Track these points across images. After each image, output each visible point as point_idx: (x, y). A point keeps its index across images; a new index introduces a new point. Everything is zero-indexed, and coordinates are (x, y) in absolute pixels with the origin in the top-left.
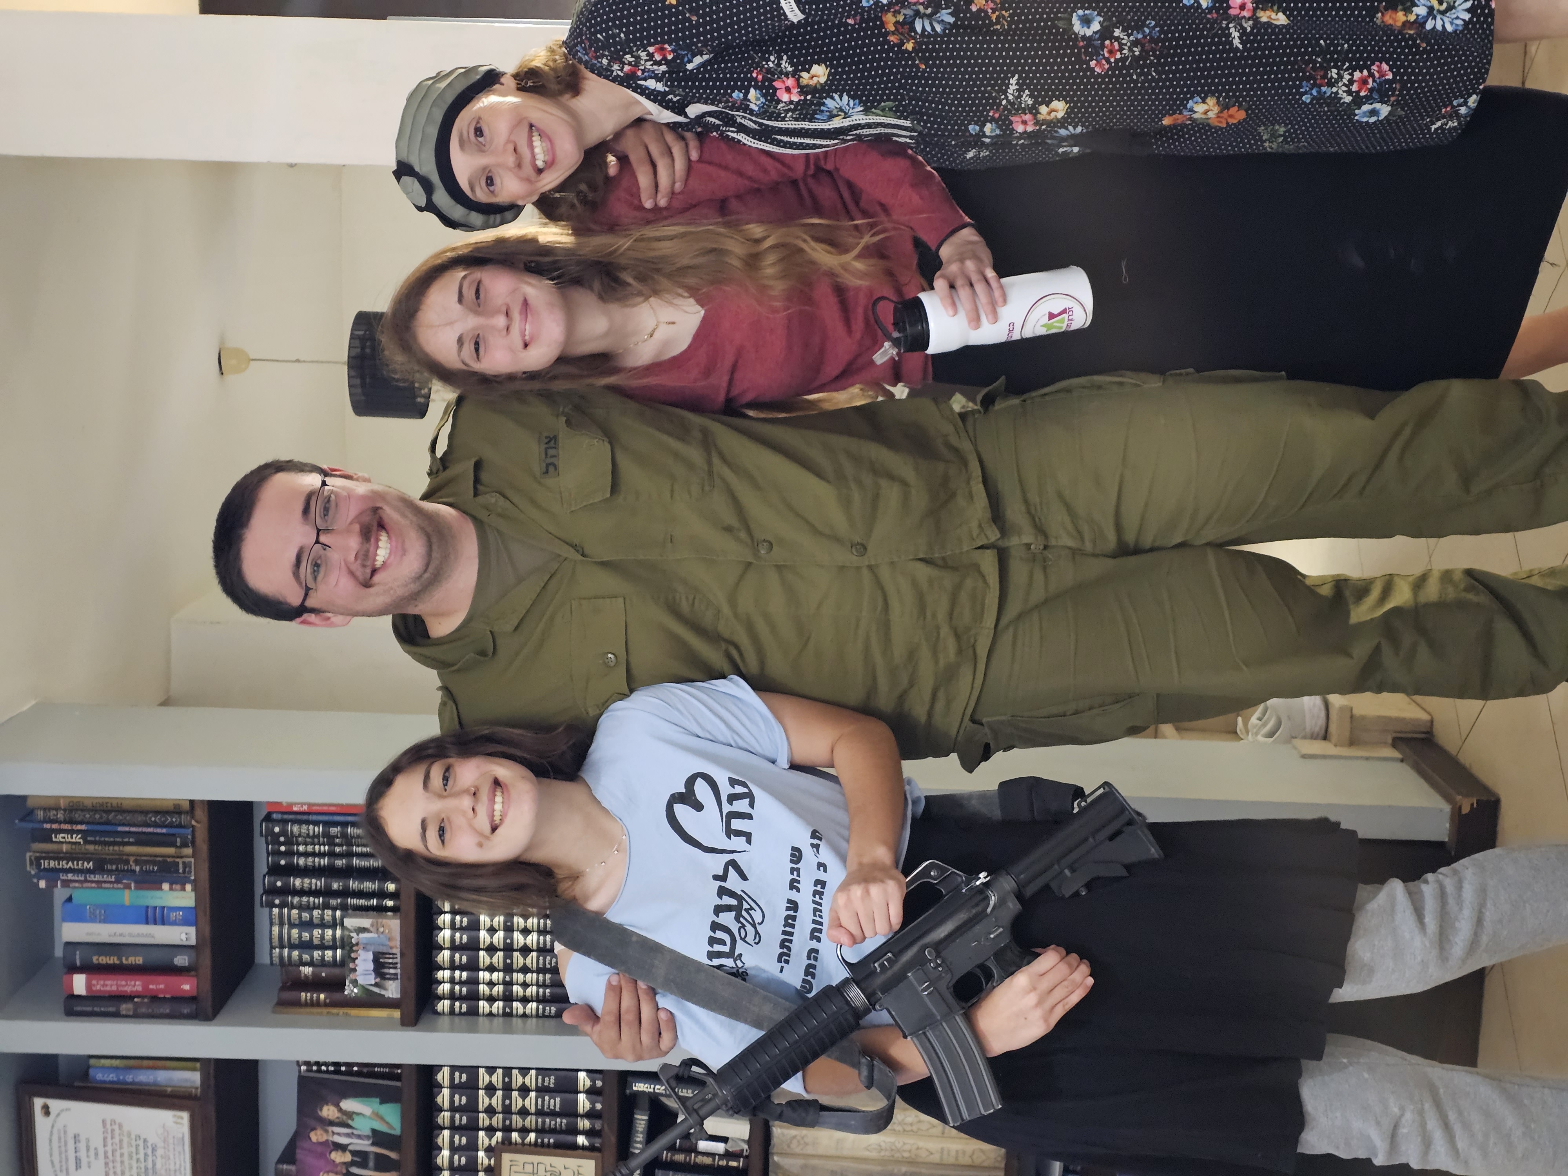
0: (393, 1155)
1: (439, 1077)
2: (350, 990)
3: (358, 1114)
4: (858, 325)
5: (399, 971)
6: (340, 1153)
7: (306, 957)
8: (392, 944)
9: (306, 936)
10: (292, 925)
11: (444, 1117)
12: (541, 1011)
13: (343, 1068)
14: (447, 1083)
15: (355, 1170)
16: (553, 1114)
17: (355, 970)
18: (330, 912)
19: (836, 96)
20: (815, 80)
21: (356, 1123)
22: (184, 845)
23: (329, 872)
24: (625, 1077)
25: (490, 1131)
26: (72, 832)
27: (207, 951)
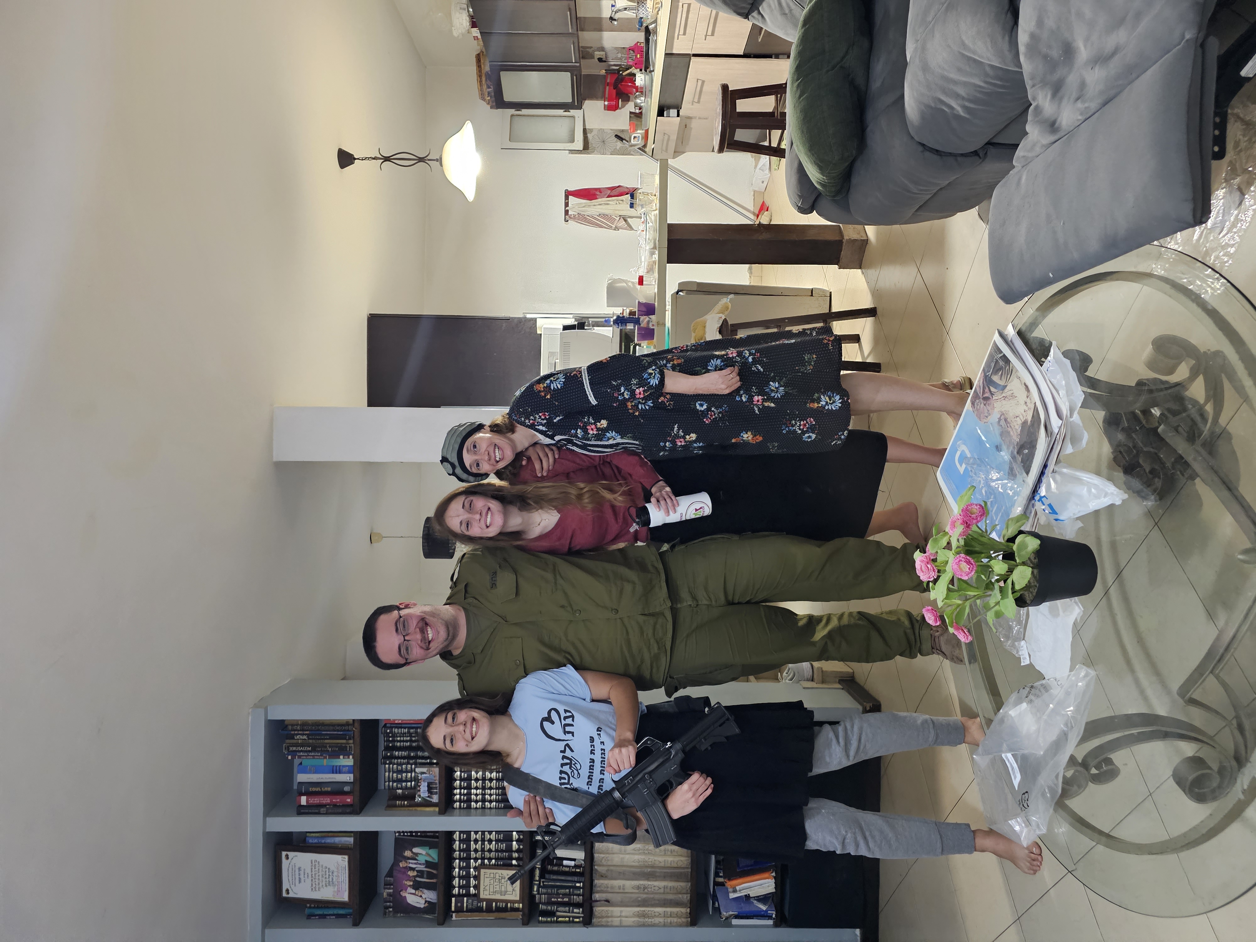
0: (434, 872)
1: (455, 836)
2: (418, 799)
3: (420, 854)
4: (620, 520)
5: (438, 791)
6: (412, 872)
7: (399, 786)
8: (435, 779)
9: (399, 776)
10: (394, 772)
11: (456, 854)
12: (497, 806)
13: (414, 834)
14: (458, 839)
15: (418, 879)
16: (502, 851)
17: (419, 791)
18: (410, 766)
19: (610, 432)
20: (602, 426)
21: (419, 858)
22: (350, 739)
23: (410, 748)
24: (532, 834)
25: (476, 859)
26: (303, 735)
27: (358, 784)
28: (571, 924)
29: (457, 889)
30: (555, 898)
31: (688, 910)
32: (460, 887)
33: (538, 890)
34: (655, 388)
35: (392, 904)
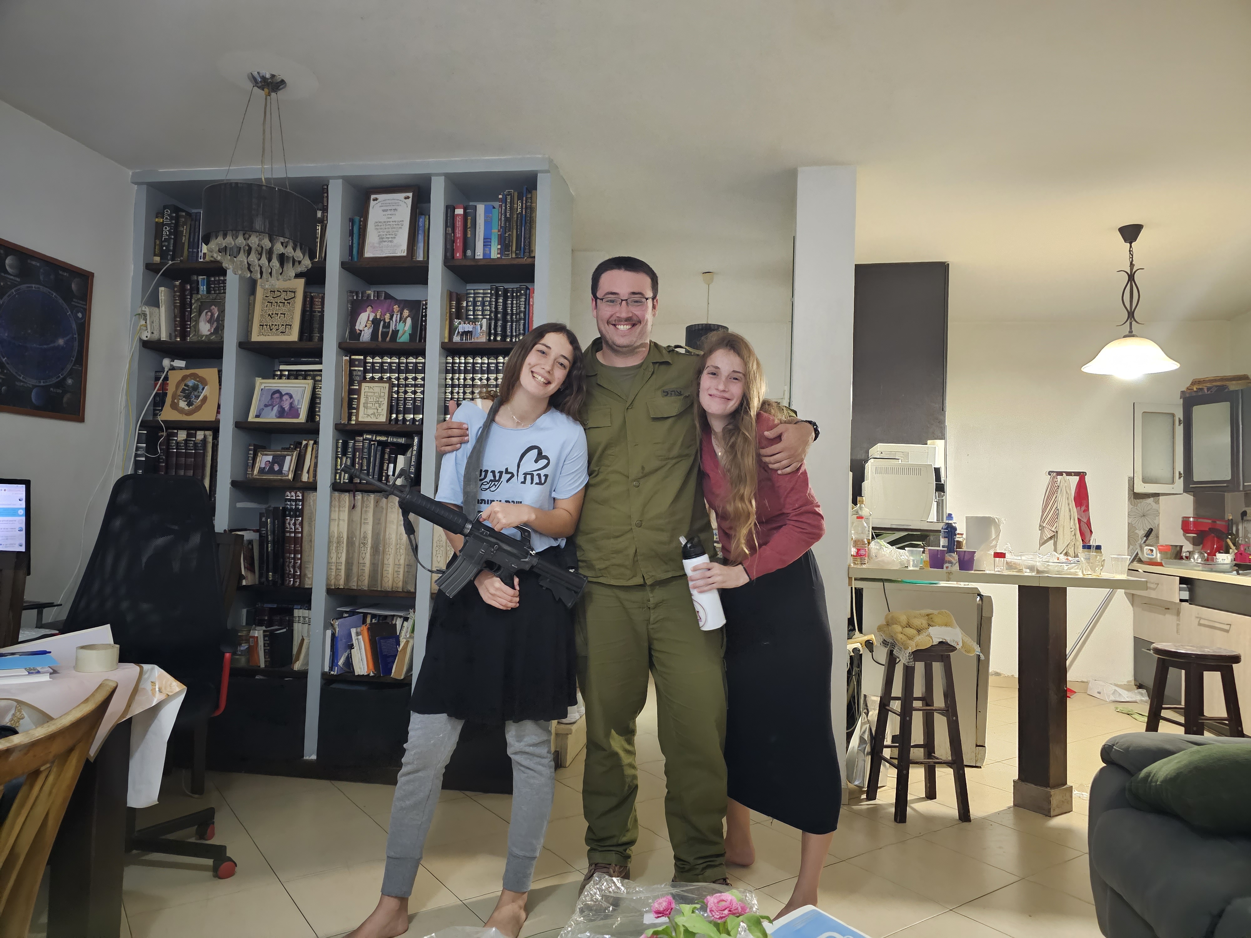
0: (388, 339)
1: (420, 358)
2: (456, 322)
3: (405, 325)
5: (464, 341)
6: (389, 317)
7: (470, 304)
8: (475, 338)
9: (479, 304)
10: (483, 298)
11: (404, 360)
12: (447, 399)
13: (424, 319)
14: (418, 361)
15: (382, 323)
16: (405, 404)
17: (465, 323)
18: (489, 313)
21: (402, 324)
22: (516, 254)
23: (505, 313)
24: (420, 434)
25: (398, 379)
26: (522, 208)
27: (473, 263)
28: (334, 471)
29: (371, 361)
30: (359, 455)
31: (342, 587)
32: (373, 363)
33: (367, 439)
35: (360, 298)
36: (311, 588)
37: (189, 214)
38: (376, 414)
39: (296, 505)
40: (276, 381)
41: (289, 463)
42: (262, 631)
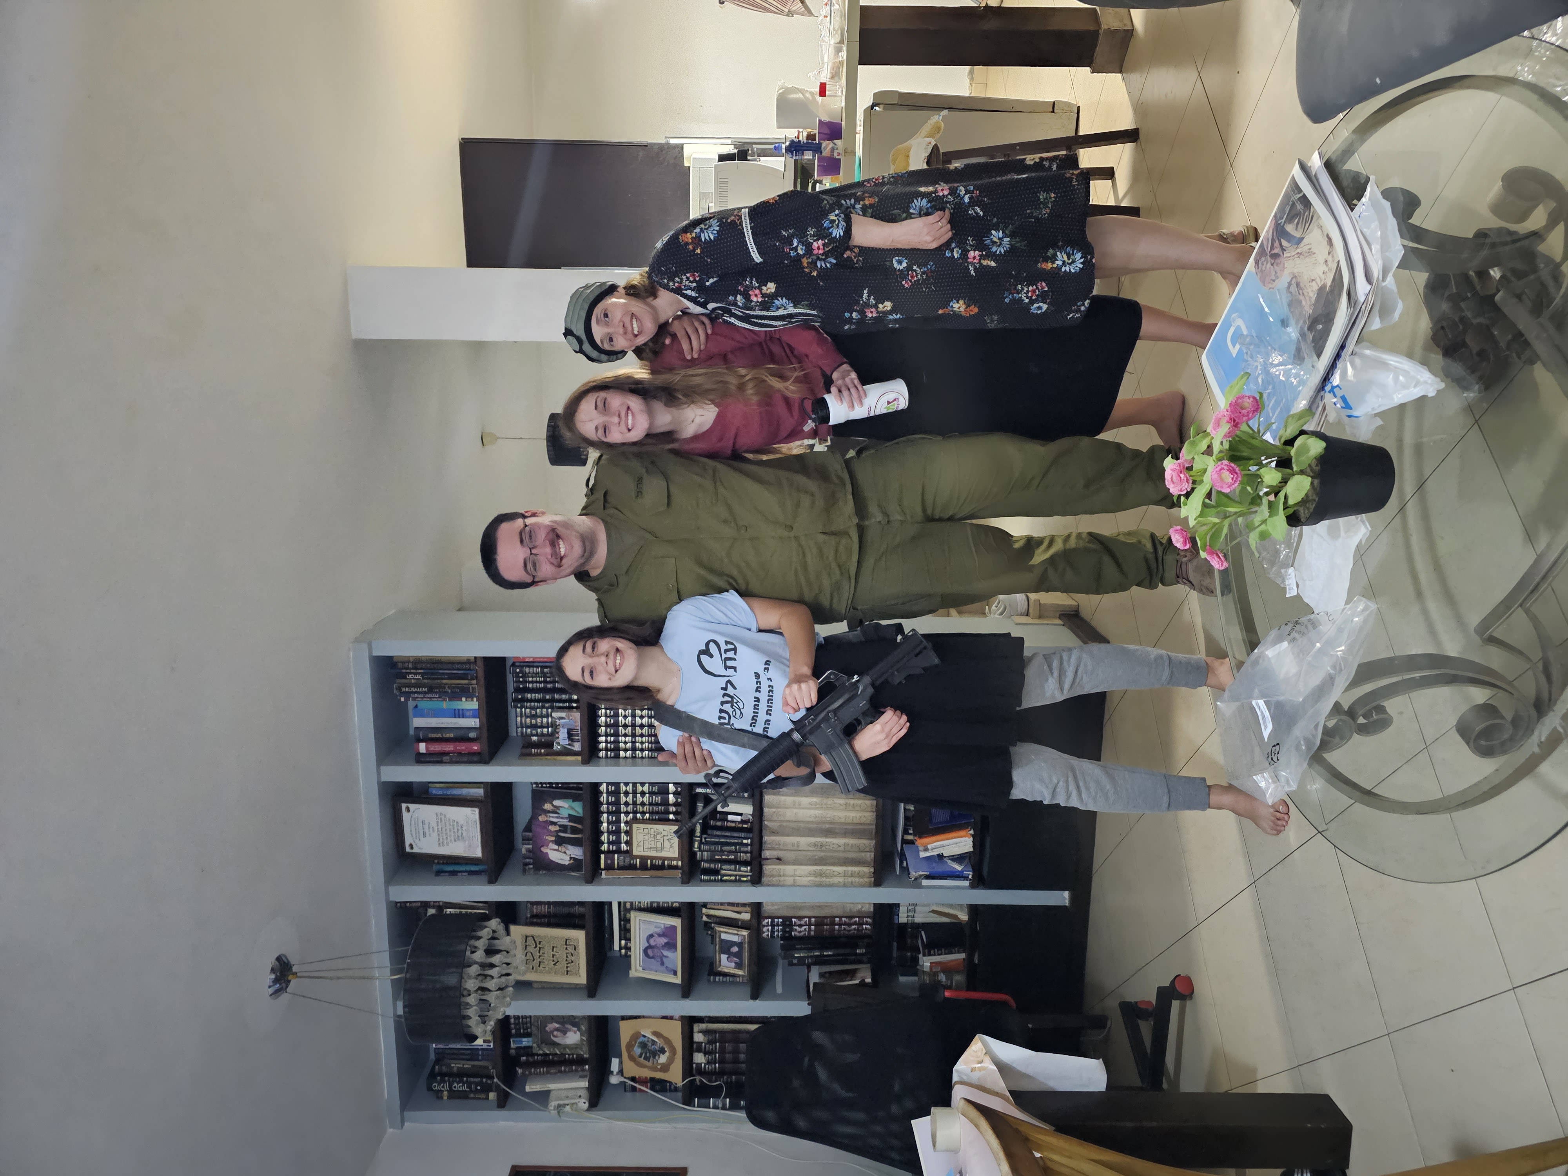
0: (580, 826)
1: (601, 788)
2: (556, 747)
3: (561, 807)
5: (580, 738)
6: (553, 826)
7: (534, 732)
8: (577, 724)
9: (534, 722)
10: (527, 717)
11: (604, 808)
12: (649, 756)
13: (554, 785)
14: (605, 791)
15: (561, 834)
16: (657, 804)
17: (558, 738)
18: (545, 710)
19: (780, 299)
20: (769, 290)
21: (561, 811)
22: (472, 679)
23: (544, 690)
24: (692, 786)
25: (627, 813)
26: (416, 673)
27: (485, 730)
28: (738, 883)
29: (606, 845)
30: (718, 855)
31: (872, 870)
32: (609, 843)
33: (699, 848)
34: (839, 241)
35: (532, 861)
36: (875, 905)
37: (438, 1061)
38: (669, 837)
39: (778, 925)
40: (632, 953)
41: (728, 935)
42: (924, 958)
